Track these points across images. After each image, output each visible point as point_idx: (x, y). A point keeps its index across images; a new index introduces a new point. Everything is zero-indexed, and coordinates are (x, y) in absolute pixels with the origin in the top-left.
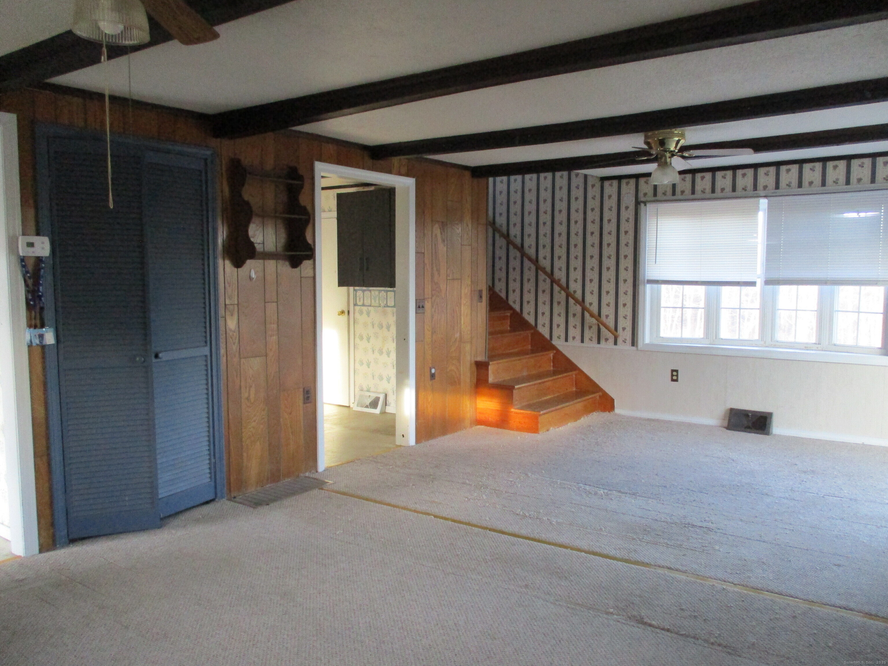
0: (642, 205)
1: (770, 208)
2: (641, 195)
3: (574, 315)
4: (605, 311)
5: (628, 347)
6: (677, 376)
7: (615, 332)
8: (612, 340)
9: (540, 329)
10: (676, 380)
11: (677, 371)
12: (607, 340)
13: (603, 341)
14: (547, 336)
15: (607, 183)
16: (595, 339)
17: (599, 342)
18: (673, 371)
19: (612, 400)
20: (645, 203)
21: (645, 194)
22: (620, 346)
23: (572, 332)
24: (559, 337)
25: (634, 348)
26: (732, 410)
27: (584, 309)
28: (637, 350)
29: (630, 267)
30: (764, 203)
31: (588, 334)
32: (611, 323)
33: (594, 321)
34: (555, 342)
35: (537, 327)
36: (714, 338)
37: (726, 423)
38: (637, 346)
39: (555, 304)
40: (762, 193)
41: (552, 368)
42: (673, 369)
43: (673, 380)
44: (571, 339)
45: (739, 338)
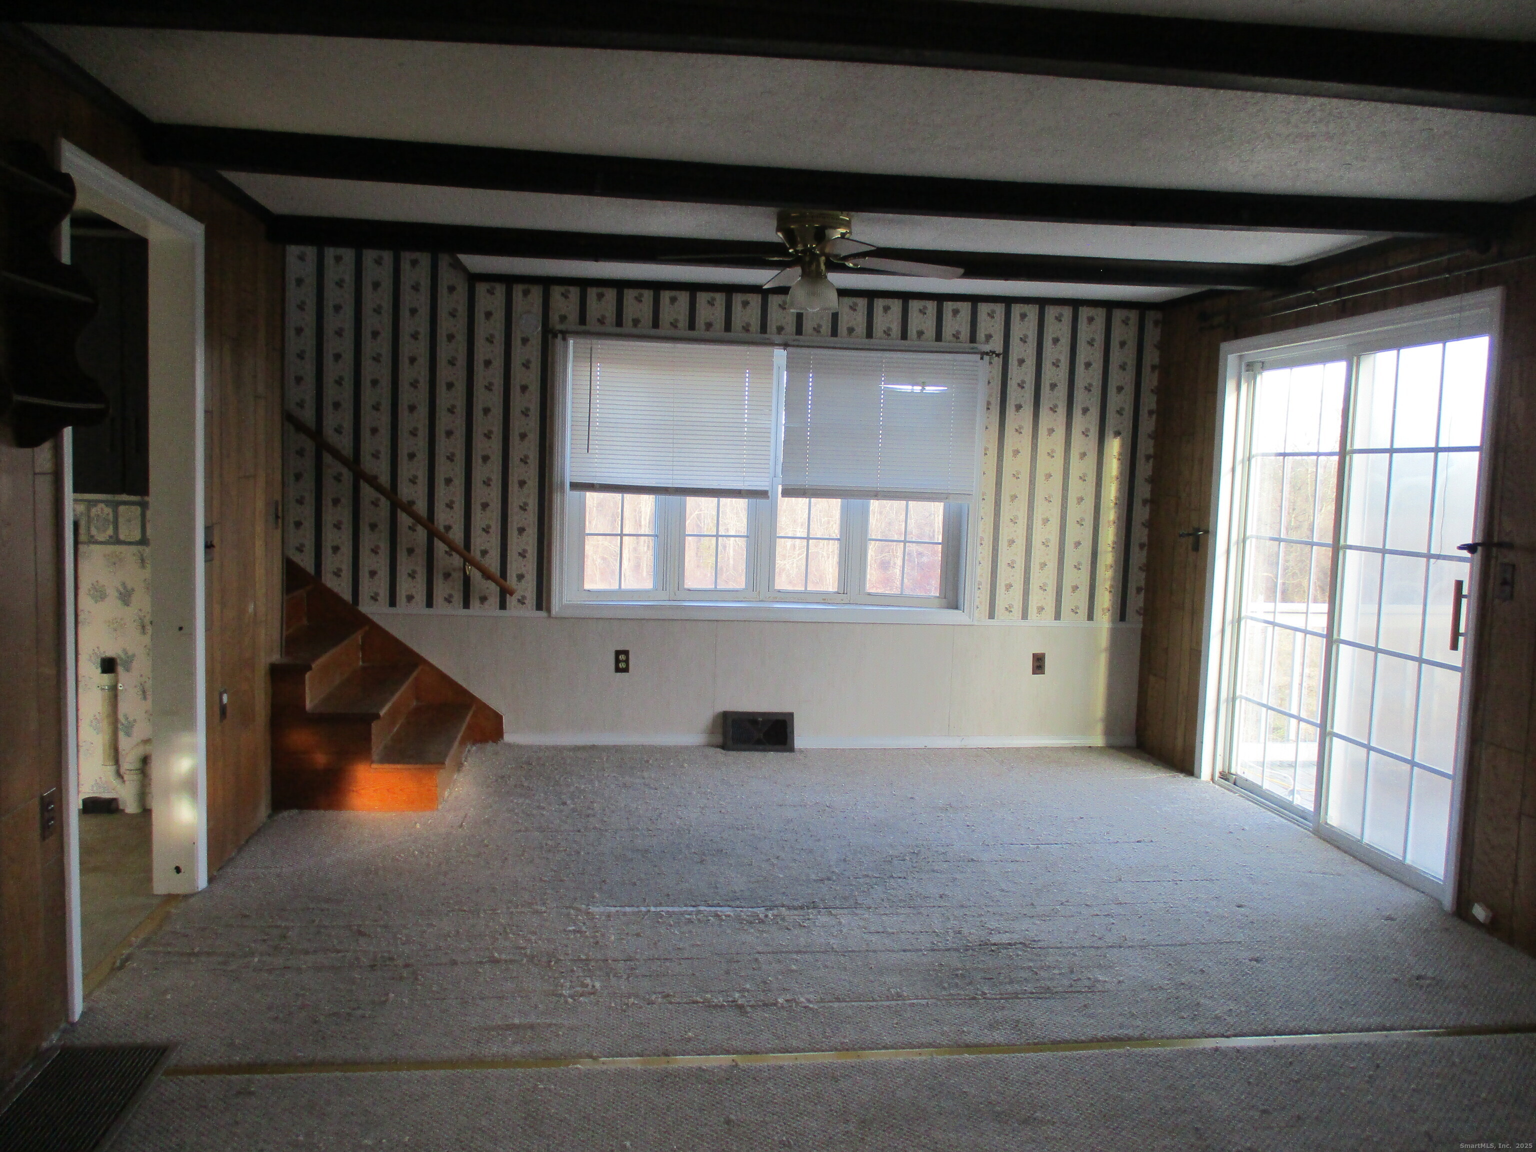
0: (559, 340)
1: (791, 366)
2: (554, 318)
3: (410, 551)
4: (479, 541)
5: (529, 612)
6: (627, 661)
7: (502, 581)
8: (494, 600)
9: (329, 581)
10: (626, 670)
11: (626, 653)
12: (483, 599)
13: (475, 603)
14: (347, 596)
15: (481, 288)
16: (458, 597)
17: (466, 605)
18: (618, 653)
19: (498, 718)
20: (565, 335)
21: (563, 318)
22: (514, 610)
23: (404, 586)
24: (374, 598)
25: (543, 614)
26: (725, 715)
27: (432, 534)
28: (549, 616)
29: (531, 457)
30: (780, 355)
31: (441, 589)
32: (492, 563)
33: (456, 560)
34: (366, 608)
35: (321, 577)
36: (676, 589)
37: (719, 739)
38: (549, 610)
39: (365, 530)
40: (777, 339)
41: (361, 663)
42: (619, 649)
43: (618, 670)
44: (404, 599)
45: (716, 587)
